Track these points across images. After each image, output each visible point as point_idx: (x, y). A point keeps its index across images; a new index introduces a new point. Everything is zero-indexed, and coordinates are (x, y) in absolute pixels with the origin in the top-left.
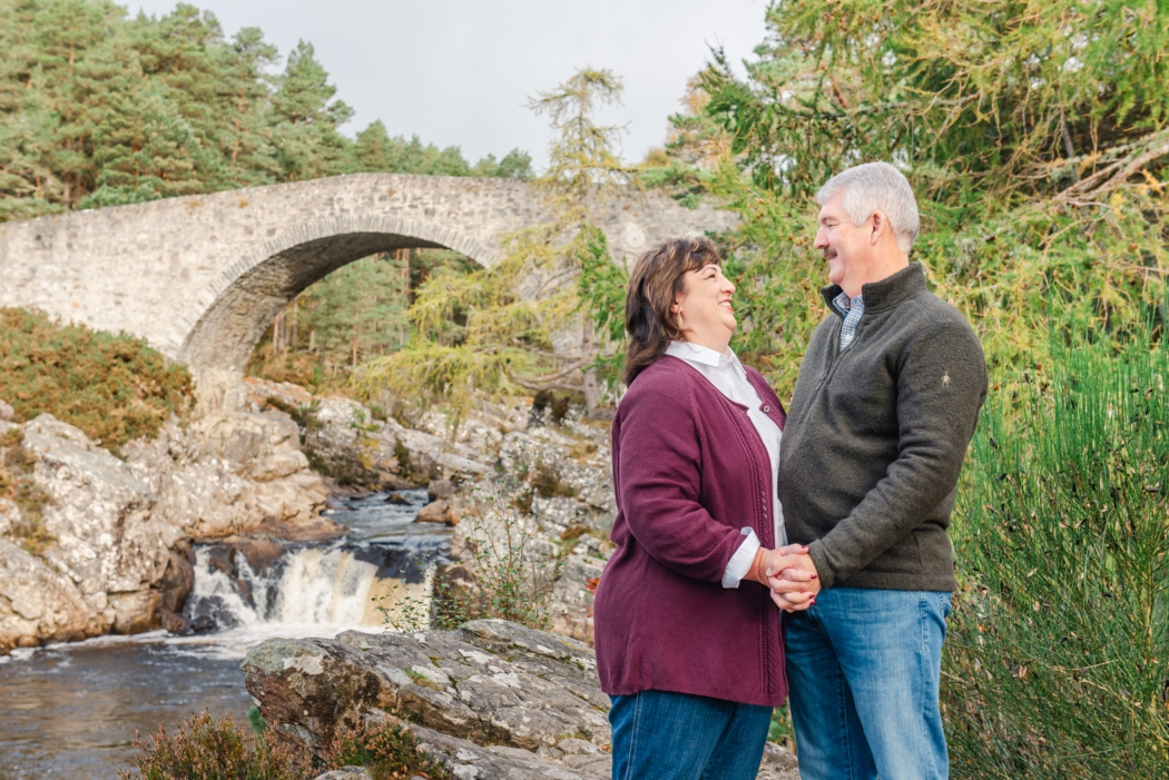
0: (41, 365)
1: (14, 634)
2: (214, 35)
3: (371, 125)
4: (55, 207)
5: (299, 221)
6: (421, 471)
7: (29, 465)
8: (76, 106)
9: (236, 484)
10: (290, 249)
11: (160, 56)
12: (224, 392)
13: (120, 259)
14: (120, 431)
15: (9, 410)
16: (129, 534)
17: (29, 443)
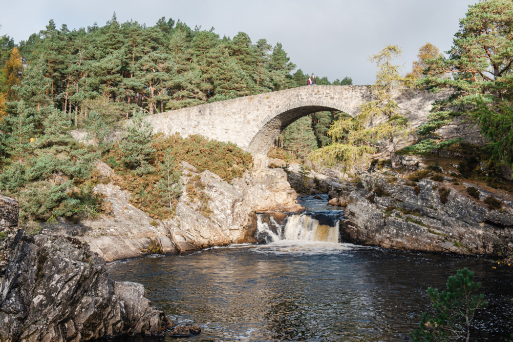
0: (204, 153)
1: (202, 243)
3: (298, 71)
4: (202, 102)
5: (287, 103)
6: (323, 187)
7: (203, 187)
8: (207, 68)
9: (268, 193)
10: (284, 112)
11: (234, 50)
12: (261, 162)
13: (227, 118)
14: (230, 175)
15: (195, 169)
16: (236, 210)
17: (202, 180)
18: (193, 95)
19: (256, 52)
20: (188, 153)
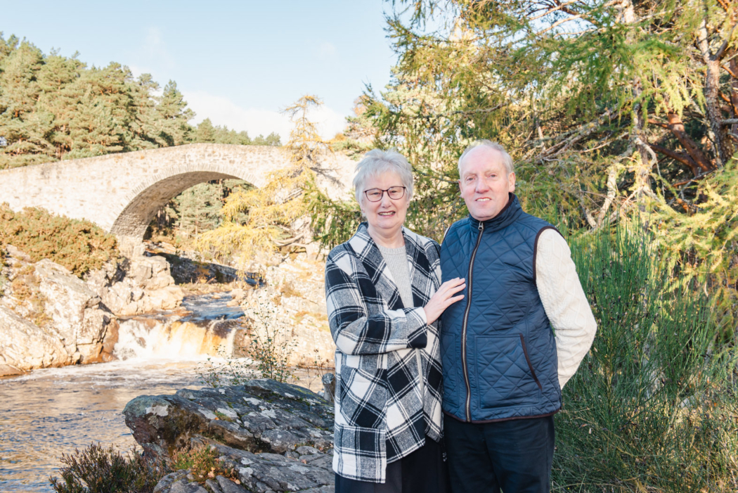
1: (30, 364)
2: (129, 77)
3: (204, 120)
4: (52, 159)
5: (169, 166)
7: (38, 283)
8: (61, 110)
9: (140, 291)
10: (165, 179)
11: (102, 87)
12: (133, 247)
13: (82, 184)
14: (82, 267)
15: (28, 257)
16: (87, 316)
17: (37, 273)
18: (37, 148)
19: (137, 91)
20: (17, 233)
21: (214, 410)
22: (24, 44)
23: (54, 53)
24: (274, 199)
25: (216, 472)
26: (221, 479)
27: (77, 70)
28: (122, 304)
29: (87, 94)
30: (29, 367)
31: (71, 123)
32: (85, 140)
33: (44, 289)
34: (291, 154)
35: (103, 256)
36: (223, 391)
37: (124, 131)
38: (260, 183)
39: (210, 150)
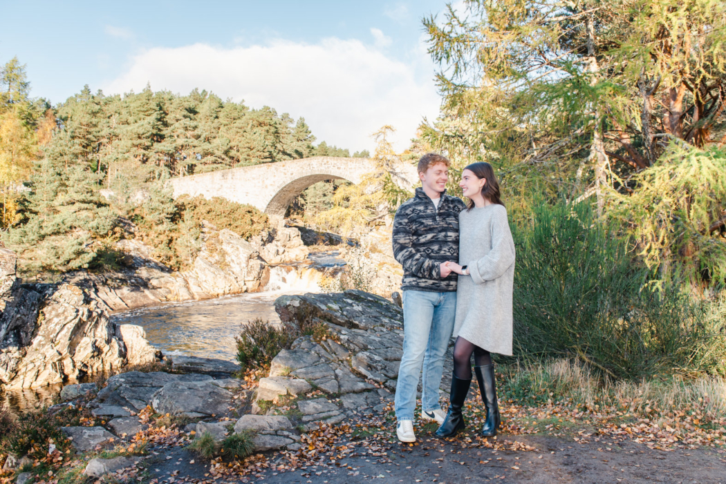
2: (275, 115)
3: (322, 142)
5: (300, 171)
7: (221, 243)
9: (282, 249)
11: (258, 122)
12: (278, 222)
13: (247, 182)
14: (247, 233)
15: (215, 227)
16: (251, 264)
17: (220, 237)
18: (220, 160)
19: (280, 124)
20: (209, 212)
21: (326, 305)
22: (211, 95)
23: (229, 101)
24: (365, 192)
25: (327, 337)
26: (330, 341)
27: (243, 111)
28: (272, 256)
29: (250, 126)
30: (216, 294)
31: (240, 145)
32: (248, 155)
33: (225, 247)
34: (376, 162)
35: (260, 227)
36: (331, 295)
37: (272, 150)
38: (356, 182)
39: (325, 161)
